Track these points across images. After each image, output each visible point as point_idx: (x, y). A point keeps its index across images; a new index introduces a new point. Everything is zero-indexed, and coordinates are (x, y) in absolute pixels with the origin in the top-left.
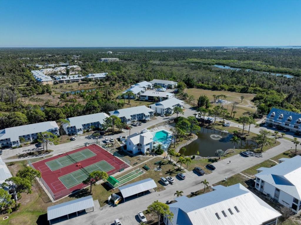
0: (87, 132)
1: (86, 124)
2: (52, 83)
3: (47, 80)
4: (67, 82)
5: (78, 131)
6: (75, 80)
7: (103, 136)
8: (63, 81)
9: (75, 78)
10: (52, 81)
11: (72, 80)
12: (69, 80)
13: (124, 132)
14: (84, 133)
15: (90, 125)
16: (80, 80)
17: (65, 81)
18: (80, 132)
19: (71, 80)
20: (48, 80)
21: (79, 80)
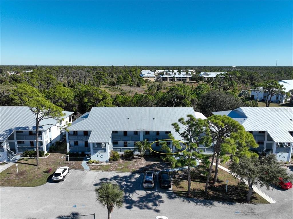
0: (122, 157)
1: (121, 132)
2: (154, 79)
3: (149, 76)
4: (171, 80)
5: (95, 151)
6: (182, 79)
7: (164, 196)
8: (167, 78)
9: (182, 76)
10: (154, 77)
11: (178, 77)
12: (174, 77)
13: (264, 202)
14: (114, 158)
15: (141, 138)
16: (188, 78)
17: (169, 79)
18: (99, 154)
19: (176, 78)
20: (151, 76)
21: (186, 79)
